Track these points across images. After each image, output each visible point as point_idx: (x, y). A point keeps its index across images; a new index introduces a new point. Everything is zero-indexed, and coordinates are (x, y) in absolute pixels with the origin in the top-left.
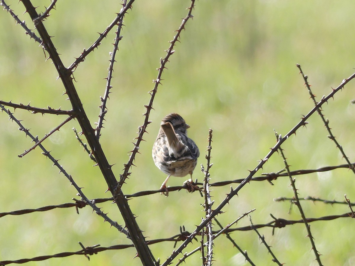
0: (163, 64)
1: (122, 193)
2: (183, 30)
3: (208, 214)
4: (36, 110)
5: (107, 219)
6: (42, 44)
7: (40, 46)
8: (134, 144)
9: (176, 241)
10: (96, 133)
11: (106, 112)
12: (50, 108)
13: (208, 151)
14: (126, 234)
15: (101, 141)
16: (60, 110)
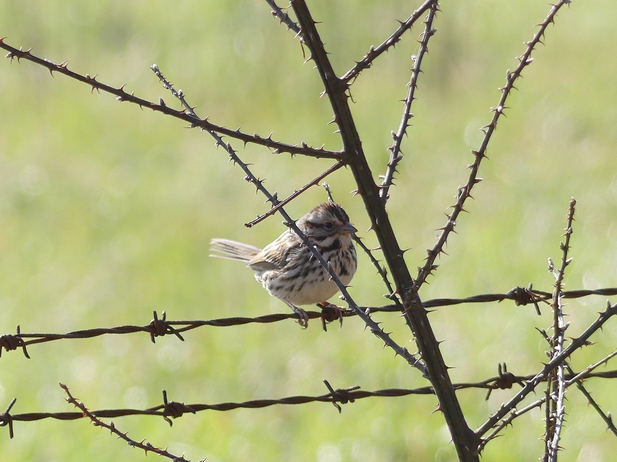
0: (511, 81)
1: (419, 300)
2: (551, 24)
3: (559, 345)
4: (282, 148)
5: (390, 343)
6: (300, 35)
7: (297, 38)
8: (448, 216)
9: (491, 388)
10: (381, 193)
11: (400, 158)
12: (305, 146)
13: (565, 237)
14: (422, 371)
15: (389, 207)
16: (322, 150)
